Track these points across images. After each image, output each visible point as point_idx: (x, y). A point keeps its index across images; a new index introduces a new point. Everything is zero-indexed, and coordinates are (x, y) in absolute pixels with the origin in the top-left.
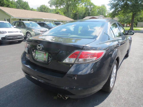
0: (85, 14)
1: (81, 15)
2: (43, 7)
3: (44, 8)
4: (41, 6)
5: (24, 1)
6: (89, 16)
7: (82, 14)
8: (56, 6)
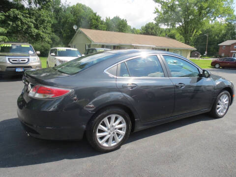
0: (225, 35)
1: (216, 38)
2: (150, 25)
3: (151, 27)
4: (147, 24)
5: (122, 19)
6: (232, 39)
7: (218, 36)
8: (166, 24)
